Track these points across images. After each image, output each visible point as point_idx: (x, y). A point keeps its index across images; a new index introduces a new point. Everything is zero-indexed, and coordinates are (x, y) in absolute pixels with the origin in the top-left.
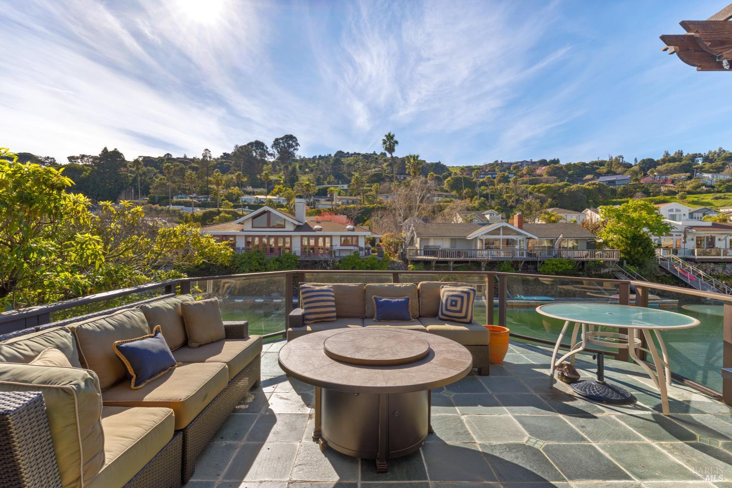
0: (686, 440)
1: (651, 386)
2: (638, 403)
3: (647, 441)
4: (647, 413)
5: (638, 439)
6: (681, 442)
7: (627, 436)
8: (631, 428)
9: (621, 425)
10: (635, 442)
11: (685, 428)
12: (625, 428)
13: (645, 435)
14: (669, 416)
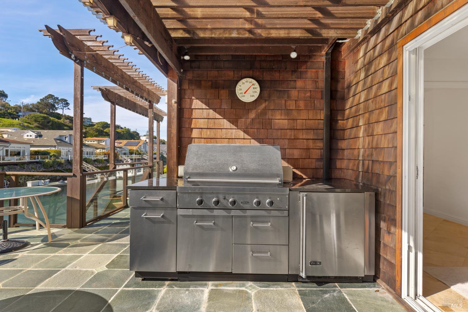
0: (67, 246)
1: (29, 234)
2: (32, 243)
3: (52, 255)
4: (41, 245)
5: (49, 256)
6: (65, 248)
7: (42, 258)
8: (40, 254)
9: (34, 255)
10: (48, 258)
11: (62, 242)
12: (37, 256)
13: (49, 253)
14: (52, 242)
